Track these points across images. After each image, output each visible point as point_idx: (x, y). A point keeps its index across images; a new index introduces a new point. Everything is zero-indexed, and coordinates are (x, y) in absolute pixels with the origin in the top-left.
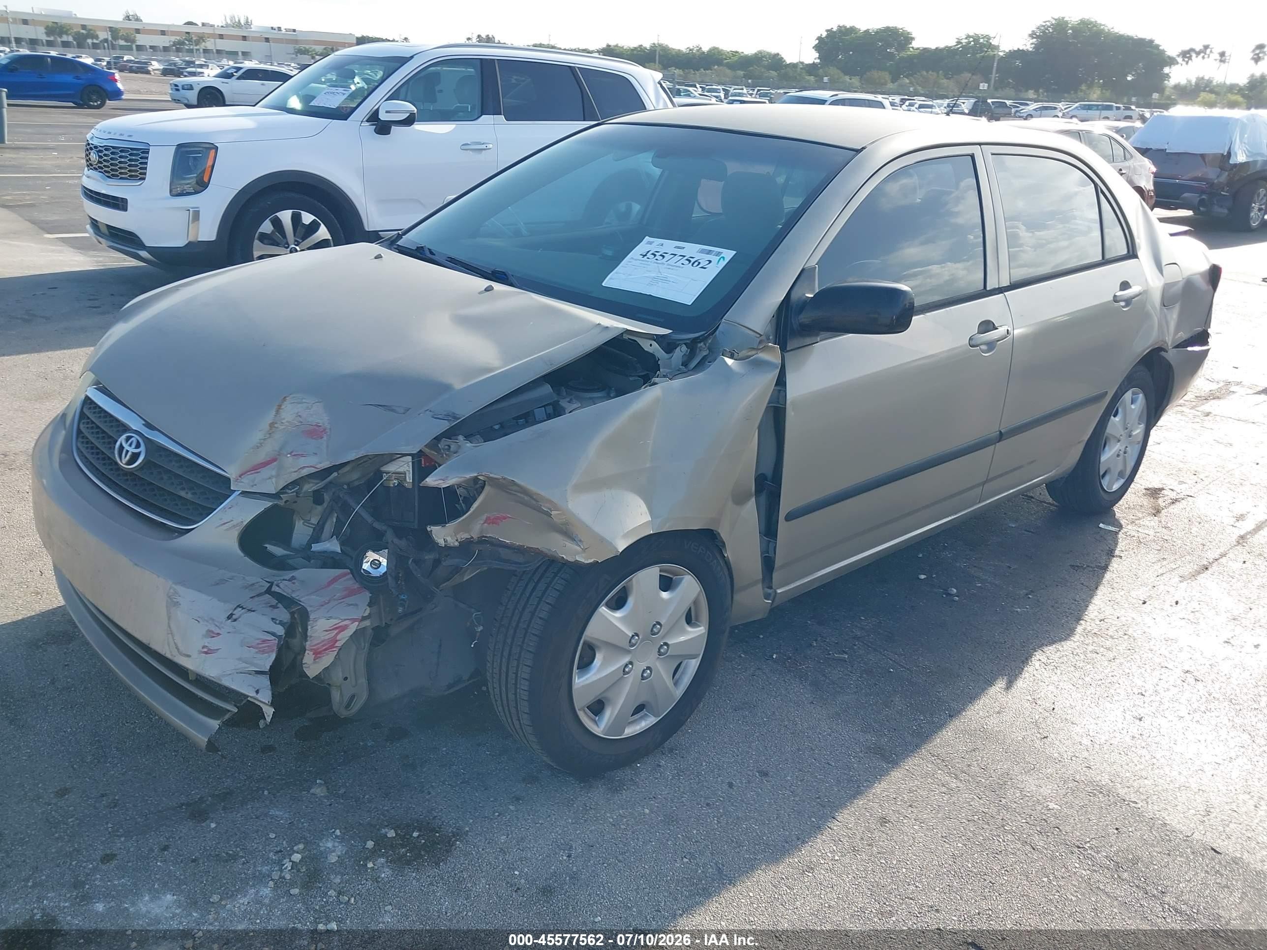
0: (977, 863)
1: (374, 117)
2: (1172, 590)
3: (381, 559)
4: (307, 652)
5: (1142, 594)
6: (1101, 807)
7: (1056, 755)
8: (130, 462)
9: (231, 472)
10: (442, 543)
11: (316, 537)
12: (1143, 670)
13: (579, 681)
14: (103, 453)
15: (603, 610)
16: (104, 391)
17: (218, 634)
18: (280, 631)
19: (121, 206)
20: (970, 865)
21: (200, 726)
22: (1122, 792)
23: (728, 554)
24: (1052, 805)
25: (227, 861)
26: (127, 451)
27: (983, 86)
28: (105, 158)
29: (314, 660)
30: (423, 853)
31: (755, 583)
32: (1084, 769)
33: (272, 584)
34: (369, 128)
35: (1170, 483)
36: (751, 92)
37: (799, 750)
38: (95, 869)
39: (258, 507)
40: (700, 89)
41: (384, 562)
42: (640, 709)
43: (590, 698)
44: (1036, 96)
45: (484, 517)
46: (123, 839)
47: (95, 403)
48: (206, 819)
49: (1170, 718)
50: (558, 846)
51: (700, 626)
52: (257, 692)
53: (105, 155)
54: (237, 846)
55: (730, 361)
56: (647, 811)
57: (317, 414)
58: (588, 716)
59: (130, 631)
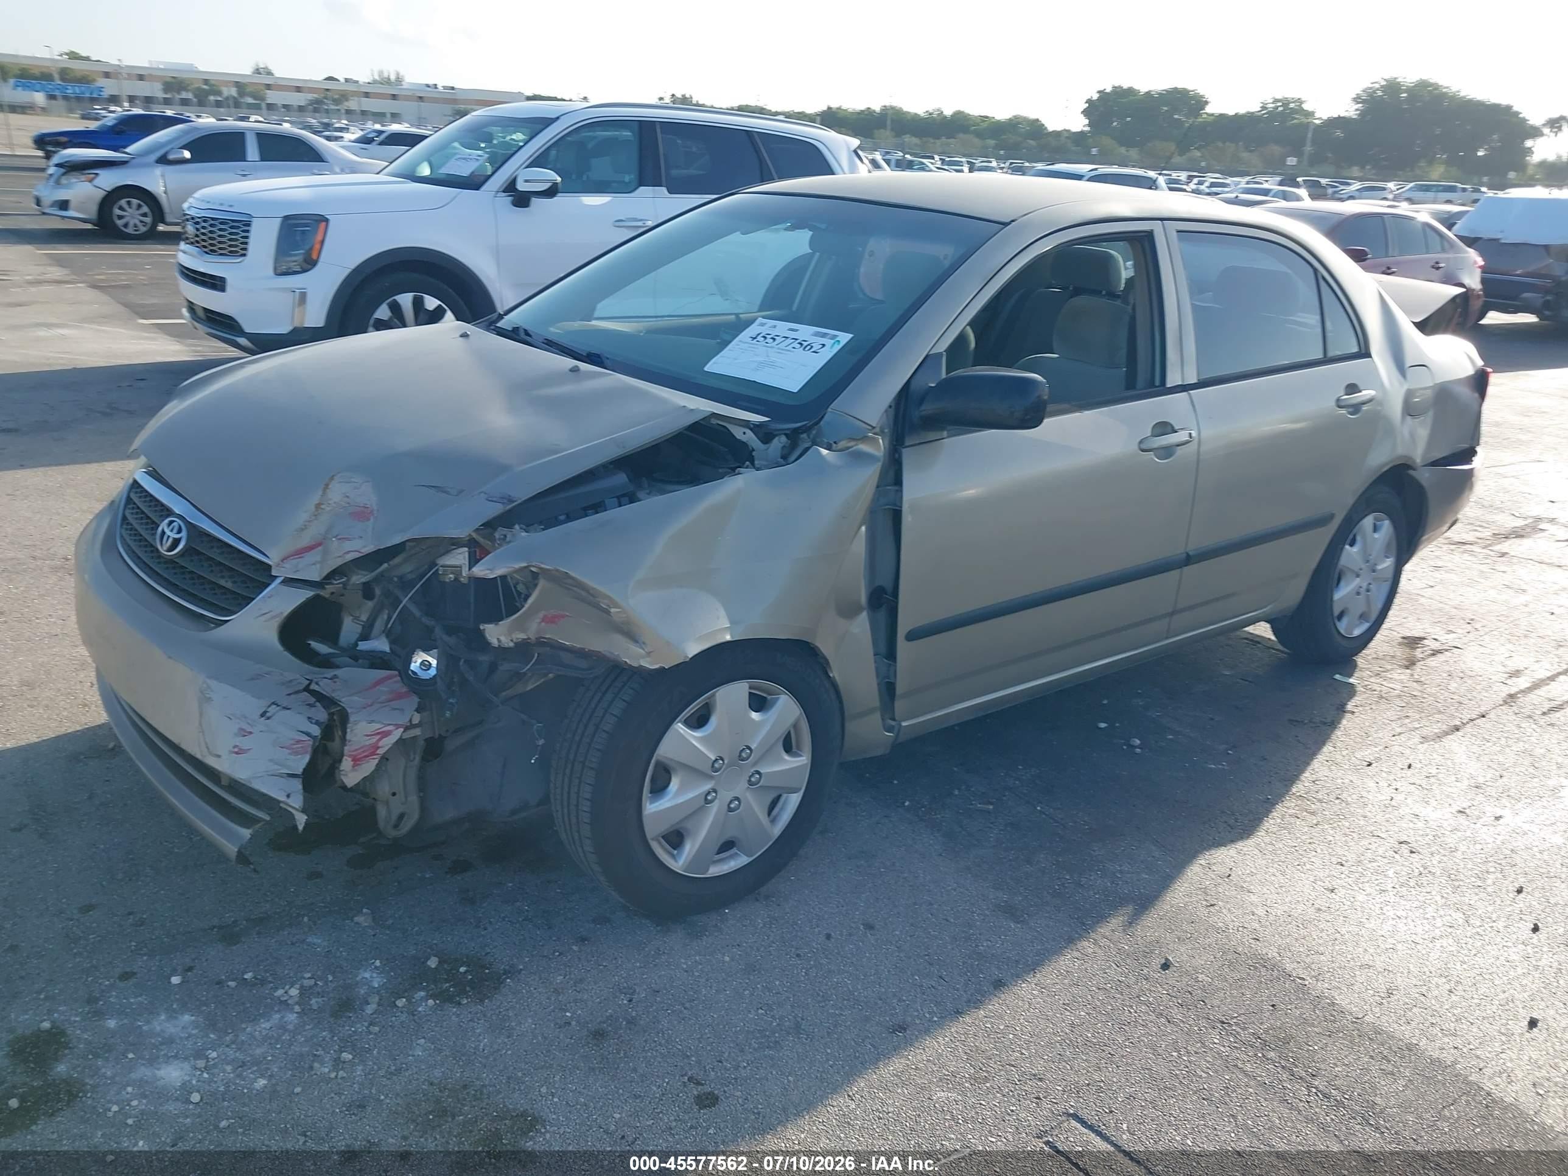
0: (1098, 1033)
1: (510, 187)
2: (1408, 752)
3: (430, 659)
4: (345, 757)
5: (1368, 754)
6: (1261, 981)
7: (1220, 924)
8: (171, 549)
9: (272, 558)
10: (494, 642)
11: (365, 637)
12: (1348, 839)
13: (651, 808)
14: (146, 540)
15: (680, 727)
16: (154, 474)
17: (251, 733)
18: (316, 731)
19: (219, 287)
20: (1089, 1035)
21: (230, 836)
22: (1289, 967)
23: (834, 674)
24: (1201, 977)
25: (255, 985)
26: (169, 537)
27: (1291, 161)
28: (203, 231)
29: (353, 767)
30: (468, 989)
31: (871, 711)
32: (1252, 941)
33: (311, 681)
34: (506, 200)
35: (1438, 632)
36: (1002, 165)
37: (915, 904)
38: (112, 986)
39: (300, 596)
40: (939, 163)
41: (434, 662)
42: (728, 846)
43: (664, 827)
44: (1361, 174)
45: (541, 614)
46: (145, 958)
47: (142, 487)
48: (238, 943)
49: (1369, 890)
50: (620, 990)
51: (801, 756)
52: (288, 796)
53: (204, 228)
54: (266, 971)
55: (824, 452)
56: (727, 959)
57: (366, 495)
58: (662, 847)
59: (161, 730)
